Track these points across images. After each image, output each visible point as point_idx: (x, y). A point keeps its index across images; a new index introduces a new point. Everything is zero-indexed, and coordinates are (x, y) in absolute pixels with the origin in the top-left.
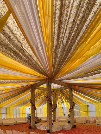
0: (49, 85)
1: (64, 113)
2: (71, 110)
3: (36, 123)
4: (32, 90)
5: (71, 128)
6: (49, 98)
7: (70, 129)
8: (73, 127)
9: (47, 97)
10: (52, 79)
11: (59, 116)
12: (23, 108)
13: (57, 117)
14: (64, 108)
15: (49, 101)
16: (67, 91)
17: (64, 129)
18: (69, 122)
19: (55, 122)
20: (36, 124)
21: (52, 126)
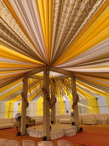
0: (46, 74)
1: (67, 109)
2: (74, 106)
3: (27, 126)
4: (24, 80)
5: (76, 132)
6: (46, 91)
7: (75, 134)
8: (79, 131)
9: (43, 89)
10: (50, 66)
11: (60, 114)
12: (9, 104)
13: (57, 116)
14: (66, 102)
15: (46, 95)
16: (69, 80)
17: (67, 134)
18: (73, 124)
19: (54, 125)
20: (27, 129)
21: (51, 131)
